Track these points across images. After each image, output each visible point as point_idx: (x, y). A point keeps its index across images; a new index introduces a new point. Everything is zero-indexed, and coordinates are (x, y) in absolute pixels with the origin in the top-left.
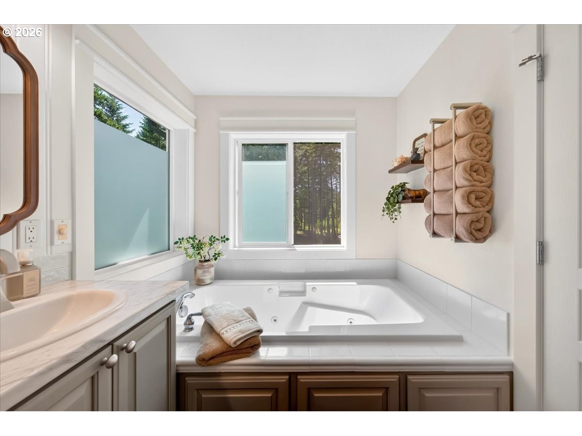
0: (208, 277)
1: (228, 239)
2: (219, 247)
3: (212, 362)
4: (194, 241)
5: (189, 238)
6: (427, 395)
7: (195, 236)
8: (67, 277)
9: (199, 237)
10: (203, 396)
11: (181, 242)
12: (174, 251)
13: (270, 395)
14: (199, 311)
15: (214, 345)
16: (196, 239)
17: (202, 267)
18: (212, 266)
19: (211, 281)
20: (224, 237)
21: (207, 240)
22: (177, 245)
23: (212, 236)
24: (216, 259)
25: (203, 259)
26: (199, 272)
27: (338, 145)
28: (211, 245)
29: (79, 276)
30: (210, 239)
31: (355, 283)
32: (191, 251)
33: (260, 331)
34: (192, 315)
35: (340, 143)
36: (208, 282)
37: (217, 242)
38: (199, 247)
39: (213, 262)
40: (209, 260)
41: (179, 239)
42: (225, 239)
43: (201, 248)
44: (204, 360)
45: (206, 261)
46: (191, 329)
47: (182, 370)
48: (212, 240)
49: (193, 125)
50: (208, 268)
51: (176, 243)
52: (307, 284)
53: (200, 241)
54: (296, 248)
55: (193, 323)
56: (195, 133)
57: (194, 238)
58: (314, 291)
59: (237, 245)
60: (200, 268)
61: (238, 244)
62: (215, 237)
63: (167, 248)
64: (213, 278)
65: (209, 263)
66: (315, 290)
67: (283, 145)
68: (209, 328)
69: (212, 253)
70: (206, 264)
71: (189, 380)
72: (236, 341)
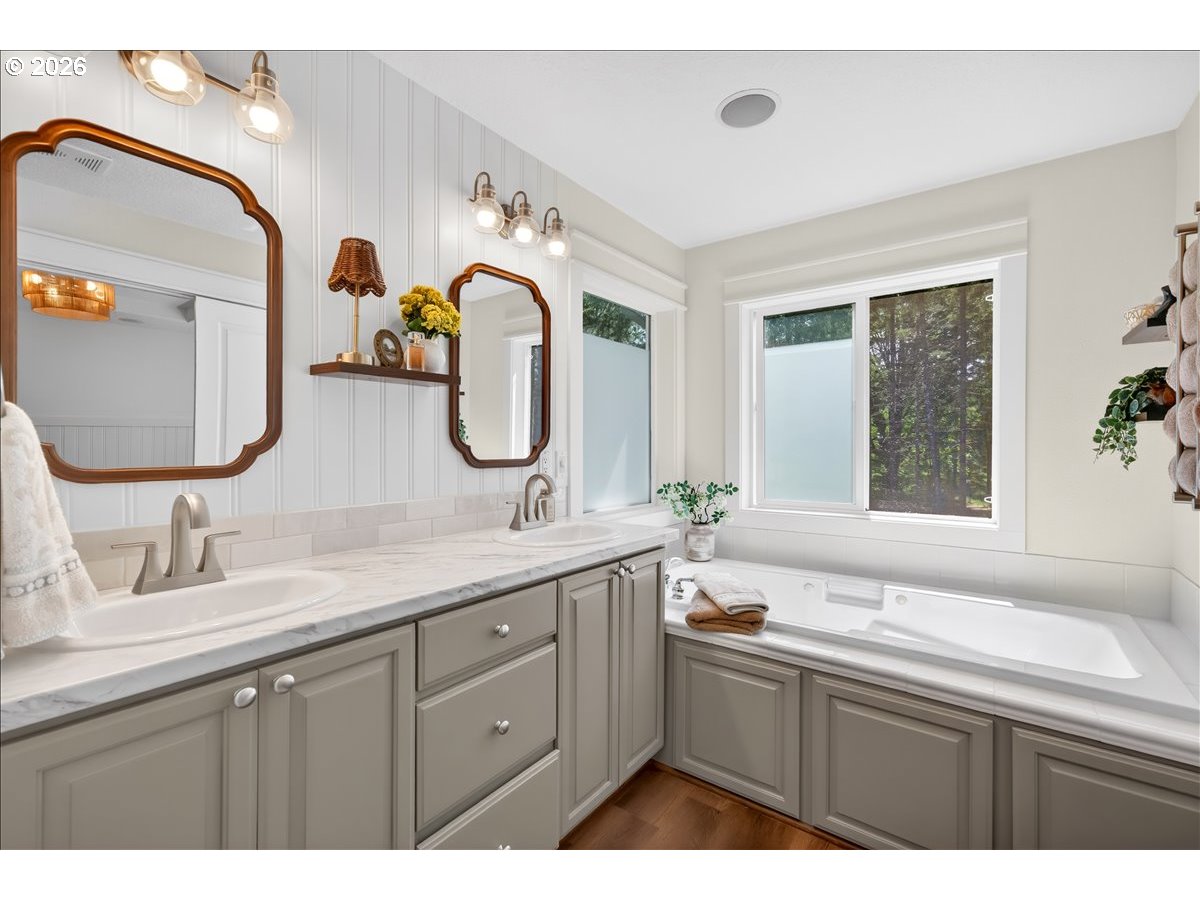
0: (705, 549)
1: (736, 489)
2: (722, 502)
3: (702, 625)
4: (685, 491)
5: (679, 484)
6: (1054, 770)
7: (686, 482)
8: (565, 514)
9: (692, 484)
10: (693, 666)
11: (666, 492)
12: (656, 505)
13: (774, 689)
14: (691, 577)
15: (705, 608)
16: (688, 487)
17: (697, 532)
18: (712, 533)
19: (710, 557)
20: (731, 485)
21: (703, 490)
22: (661, 495)
23: (712, 484)
24: (716, 521)
25: (696, 521)
26: (692, 539)
27: (986, 284)
28: (710, 497)
29: (572, 514)
30: (709, 489)
31: (1010, 604)
32: (680, 505)
33: (764, 608)
34: (682, 580)
35: (991, 280)
36: (704, 557)
37: (719, 493)
38: (691, 499)
39: (713, 527)
40: (706, 523)
41: (665, 486)
42: (731, 490)
43: (696, 503)
44: (694, 620)
45: (701, 523)
46: (680, 597)
47: (671, 631)
48: (713, 490)
49: (683, 301)
50: (706, 534)
51: (660, 491)
52: (886, 587)
53: (693, 489)
54: (871, 517)
55: (682, 591)
56: (686, 312)
57: (684, 485)
58: (899, 603)
59: (755, 503)
60: (692, 533)
61: (757, 500)
62: (716, 486)
63: (648, 500)
64: (713, 552)
65: (706, 526)
66: (902, 602)
67: (846, 308)
68: (703, 595)
69: (711, 512)
70: (701, 527)
71: (679, 645)
72: (731, 608)
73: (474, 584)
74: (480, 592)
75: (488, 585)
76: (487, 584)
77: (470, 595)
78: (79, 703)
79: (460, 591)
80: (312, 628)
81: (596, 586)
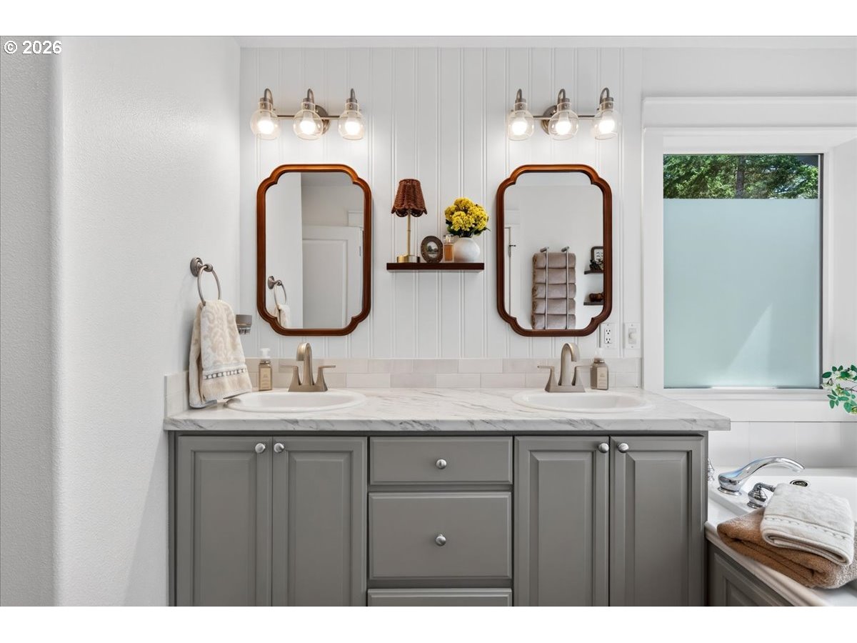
8: (637, 383)
10: (732, 594)
15: (744, 525)
34: (762, 486)
44: (726, 534)
55: (763, 500)
63: (818, 385)
71: (718, 560)
72: (772, 537)
73: (414, 421)
74: (420, 428)
75: (428, 425)
76: (427, 423)
77: (410, 428)
78: (202, 427)
79: (401, 423)
80: (296, 422)
81: (567, 454)
